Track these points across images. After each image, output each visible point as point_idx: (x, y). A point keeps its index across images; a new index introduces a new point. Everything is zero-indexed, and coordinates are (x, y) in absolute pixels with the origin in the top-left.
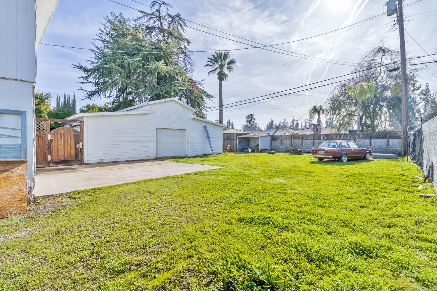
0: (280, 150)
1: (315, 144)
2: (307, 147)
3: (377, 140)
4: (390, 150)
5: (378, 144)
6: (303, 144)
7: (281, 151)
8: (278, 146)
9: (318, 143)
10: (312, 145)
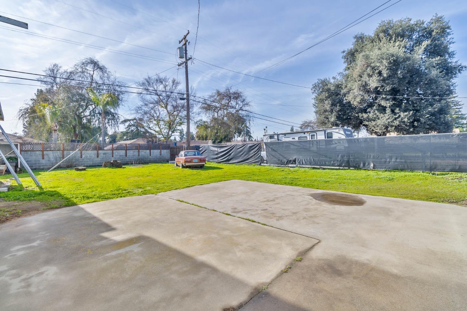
0: (40, 166)
1: (100, 155)
2: (89, 159)
3: (154, 150)
4: (162, 158)
5: (155, 154)
6: (83, 156)
7: (42, 167)
8: (35, 161)
9: (104, 154)
10: (96, 156)
